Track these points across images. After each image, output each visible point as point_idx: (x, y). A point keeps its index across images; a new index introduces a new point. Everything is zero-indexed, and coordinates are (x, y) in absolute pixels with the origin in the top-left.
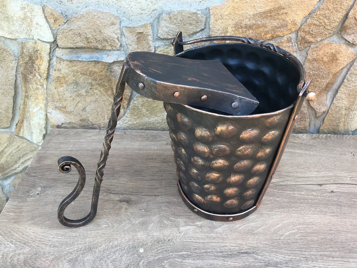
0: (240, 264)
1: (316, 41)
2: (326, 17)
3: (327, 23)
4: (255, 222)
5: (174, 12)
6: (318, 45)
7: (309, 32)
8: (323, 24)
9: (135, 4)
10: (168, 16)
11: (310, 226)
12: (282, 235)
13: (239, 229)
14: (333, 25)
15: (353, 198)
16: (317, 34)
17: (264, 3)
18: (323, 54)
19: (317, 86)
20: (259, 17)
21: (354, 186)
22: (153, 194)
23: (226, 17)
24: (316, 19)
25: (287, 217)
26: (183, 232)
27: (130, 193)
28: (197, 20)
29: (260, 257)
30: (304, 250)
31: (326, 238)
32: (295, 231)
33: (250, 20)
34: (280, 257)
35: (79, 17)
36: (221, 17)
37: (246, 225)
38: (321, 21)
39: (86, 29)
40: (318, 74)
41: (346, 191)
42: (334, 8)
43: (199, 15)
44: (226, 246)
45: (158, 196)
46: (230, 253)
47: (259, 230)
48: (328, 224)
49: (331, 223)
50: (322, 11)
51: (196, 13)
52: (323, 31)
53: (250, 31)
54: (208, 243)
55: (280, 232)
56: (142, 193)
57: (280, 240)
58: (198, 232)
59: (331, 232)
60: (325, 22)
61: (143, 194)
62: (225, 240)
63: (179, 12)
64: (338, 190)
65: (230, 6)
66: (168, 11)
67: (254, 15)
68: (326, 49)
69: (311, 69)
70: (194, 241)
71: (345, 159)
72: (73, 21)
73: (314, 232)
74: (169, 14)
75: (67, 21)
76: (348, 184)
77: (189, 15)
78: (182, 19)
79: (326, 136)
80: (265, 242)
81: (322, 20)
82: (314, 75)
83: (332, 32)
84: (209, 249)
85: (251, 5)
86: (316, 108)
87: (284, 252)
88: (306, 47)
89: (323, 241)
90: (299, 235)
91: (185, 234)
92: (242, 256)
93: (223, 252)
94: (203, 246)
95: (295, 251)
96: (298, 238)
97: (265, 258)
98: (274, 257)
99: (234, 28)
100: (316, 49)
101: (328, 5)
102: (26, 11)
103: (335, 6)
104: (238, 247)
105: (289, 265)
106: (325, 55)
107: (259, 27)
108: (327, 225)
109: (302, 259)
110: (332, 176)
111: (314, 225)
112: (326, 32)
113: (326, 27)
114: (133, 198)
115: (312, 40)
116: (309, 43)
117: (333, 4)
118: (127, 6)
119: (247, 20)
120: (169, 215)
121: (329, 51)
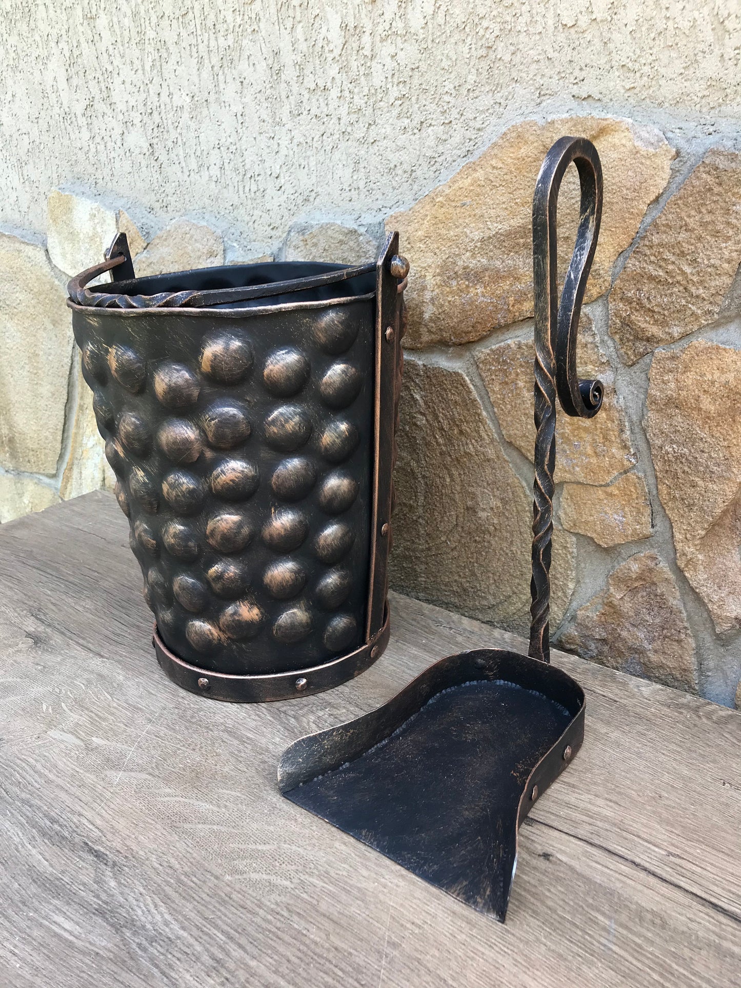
0: (51, 869)
1: (668, 337)
2: (682, 254)
3: (690, 277)
4: (219, 807)
5: (312, 227)
6: (676, 349)
7: (639, 302)
8: (679, 278)
9: (260, 213)
10: (301, 238)
11: (344, 897)
12: (235, 871)
13: (159, 799)
14: (713, 284)
15: (598, 911)
16: (666, 312)
17: (504, 206)
18: (699, 384)
19: (694, 505)
20: (495, 247)
21: (652, 880)
22: (98, 649)
23: (418, 245)
24: (652, 258)
25: (314, 841)
26: (46, 739)
27: (63, 630)
28: (358, 251)
29: (113, 883)
30: (243, 941)
31: (350, 954)
32: (287, 883)
33: (473, 256)
34: (158, 917)
35: (164, 237)
36: (409, 243)
37: (186, 800)
38: (670, 267)
39: (172, 263)
40: (690, 458)
41: (598, 879)
42: (704, 224)
43: (361, 238)
44: (80, 815)
45: (102, 656)
46: (66, 834)
47: (200, 826)
48: (408, 925)
49: (419, 927)
50: (665, 232)
51: (356, 231)
52: (683, 302)
53: (478, 287)
54: (57, 786)
55: (240, 864)
56: (84, 639)
57: (217, 878)
58: (71, 757)
59: (388, 950)
60: (683, 273)
61: (81, 641)
62: (98, 801)
63: (322, 227)
64: (573, 863)
65: (427, 215)
66: (301, 224)
67: (482, 240)
68: (705, 368)
69: (667, 435)
70: (39, 767)
71: (722, 799)
72: (155, 245)
73: (335, 919)
74: (302, 231)
75: (148, 244)
76: (637, 865)
77: (341, 237)
78: (327, 247)
79: (731, 716)
80: (172, 860)
81: (673, 263)
82: (679, 458)
83: (717, 309)
84: (41, 799)
85: (474, 213)
86: (708, 596)
87: (186, 911)
88: (642, 355)
89: (330, 956)
90: (284, 899)
91: (39, 747)
92: (80, 857)
93: (57, 822)
94: (38, 786)
95: (217, 927)
96: (268, 904)
97: (122, 893)
98: (146, 905)
99: (439, 278)
100: (670, 365)
101: (683, 214)
102: (96, 221)
103: (708, 218)
104: (102, 832)
105: (151, 949)
106: (705, 391)
107: (498, 277)
108: (402, 925)
109: (205, 958)
110: (605, 819)
111: (363, 901)
112: (694, 308)
113: (693, 290)
114: (57, 639)
115: (654, 330)
116: (648, 340)
117: (700, 212)
118: (247, 218)
119: (468, 254)
120: (69, 698)
121: (715, 377)
